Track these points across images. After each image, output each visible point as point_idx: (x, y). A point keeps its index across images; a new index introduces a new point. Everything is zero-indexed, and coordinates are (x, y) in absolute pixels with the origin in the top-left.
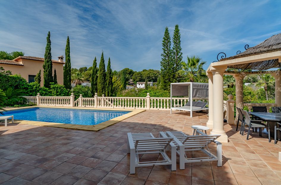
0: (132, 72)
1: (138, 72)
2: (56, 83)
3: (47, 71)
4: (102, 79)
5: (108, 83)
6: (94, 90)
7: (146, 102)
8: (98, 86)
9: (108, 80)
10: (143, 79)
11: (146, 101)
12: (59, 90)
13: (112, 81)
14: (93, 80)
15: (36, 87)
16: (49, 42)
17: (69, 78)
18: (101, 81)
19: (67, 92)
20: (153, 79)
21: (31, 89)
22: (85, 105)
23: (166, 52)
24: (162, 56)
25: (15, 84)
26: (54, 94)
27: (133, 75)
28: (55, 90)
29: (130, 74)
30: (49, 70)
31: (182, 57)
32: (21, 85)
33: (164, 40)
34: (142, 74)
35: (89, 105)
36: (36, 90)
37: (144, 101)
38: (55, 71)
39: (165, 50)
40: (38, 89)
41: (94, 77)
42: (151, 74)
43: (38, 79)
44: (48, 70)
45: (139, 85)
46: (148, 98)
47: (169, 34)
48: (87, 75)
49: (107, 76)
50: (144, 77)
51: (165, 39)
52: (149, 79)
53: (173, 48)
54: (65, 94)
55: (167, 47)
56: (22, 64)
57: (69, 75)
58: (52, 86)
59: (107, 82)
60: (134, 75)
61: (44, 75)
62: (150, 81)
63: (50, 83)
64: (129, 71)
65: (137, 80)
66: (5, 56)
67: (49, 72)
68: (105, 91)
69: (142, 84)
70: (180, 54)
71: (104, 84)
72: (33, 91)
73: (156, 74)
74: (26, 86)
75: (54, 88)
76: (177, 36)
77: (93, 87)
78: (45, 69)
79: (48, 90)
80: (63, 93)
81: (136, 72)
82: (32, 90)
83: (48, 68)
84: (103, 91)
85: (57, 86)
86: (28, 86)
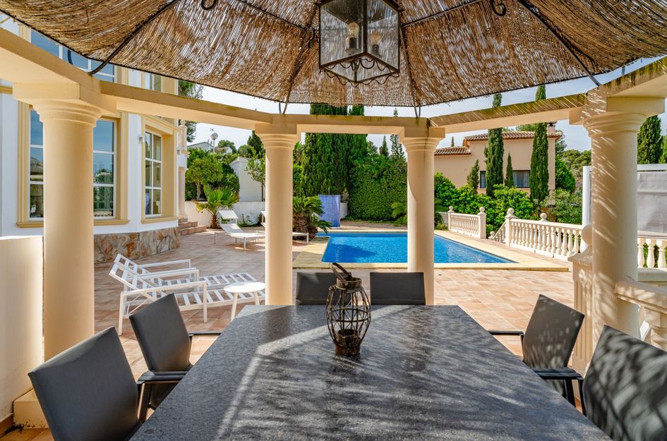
2: (508, 185)
3: (490, 160)
15: (466, 195)
19: (531, 205)
21: (456, 198)
26: (500, 209)
28: (501, 200)
38: (509, 158)
40: (468, 199)
43: (472, 177)
44: (494, 158)
54: (523, 210)
56: (469, 152)
57: (540, 165)
58: (497, 193)
63: (495, 185)
67: (495, 162)
72: (460, 202)
74: (447, 194)
75: (500, 196)
78: (487, 156)
79: (489, 204)
80: (520, 209)
82: (457, 200)
83: (493, 154)
85: (506, 192)
86: (453, 193)
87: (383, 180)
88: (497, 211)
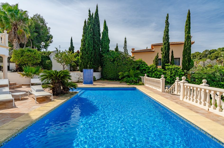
3: (163, 53)
15: (152, 68)
16: (167, 23)
21: (148, 70)
25: (136, 66)
26: (168, 75)
28: (169, 71)
32: (141, 67)
38: (172, 52)
40: (153, 70)
44: (165, 52)
56: (154, 50)
57: (187, 55)
58: (167, 67)
63: (166, 64)
74: (144, 68)
75: (168, 69)
78: (162, 51)
79: (163, 72)
82: (149, 71)
83: (165, 50)
85: (171, 67)
86: (146, 68)
87: (115, 62)
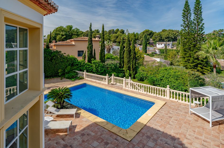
0: (152, 33)
1: (157, 32)
2: (95, 59)
3: (89, 51)
4: (128, 55)
5: (132, 58)
6: (122, 62)
7: (166, 93)
8: (124, 59)
9: (133, 55)
10: (162, 39)
11: (166, 91)
12: (97, 65)
13: (135, 56)
14: (121, 55)
15: (83, 63)
16: (91, 30)
17: (104, 55)
18: (127, 55)
19: (103, 65)
20: (172, 39)
21: (80, 65)
22: (116, 82)
23: (186, 23)
24: (182, 26)
25: (71, 62)
26: (94, 67)
27: (152, 36)
28: (94, 64)
29: (150, 35)
30: (91, 50)
31: (204, 28)
32: (75, 63)
33: (183, 12)
34: (162, 35)
35: (119, 83)
36: (83, 65)
37: (164, 92)
38: (95, 50)
39: (185, 21)
40: (84, 64)
41: (121, 52)
42: (170, 34)
43: (84, 57)
45: (159, 44)
46: (168, 89)
47: (189, 6)
48: (114, 37)
49: (132, 52)
50: (164, 37)
51: (185, 11)
52: (168, 39)
53: (193, 19)
55: (187, 18)
56: (74, 44)
58: (93, 62)
59: (132, 56)
60: (154, 35)
61: (88, 54)
62: (169, 41)
63: (91, 59)
64: (150, 32)
65: (157, 40)
66: (63, 29)
67: (91, 51)
68: (130, 64)
69: (161, 44)
70: (201, 25)
71: (129, 58)
72: (81, 66)
73: (176, 34)
74: (77, 63)
75: (94, 63)
76: (198, 8)
77: (121, 60)
78: (88, 49)
79: (90, 65)
80: (100, 67)
81: (156, 32)
83: (90, 49)
84: (128, 64)
85: (96, 62)
86: (79, 63)
87: (53, 61)
88: (93, 68)
